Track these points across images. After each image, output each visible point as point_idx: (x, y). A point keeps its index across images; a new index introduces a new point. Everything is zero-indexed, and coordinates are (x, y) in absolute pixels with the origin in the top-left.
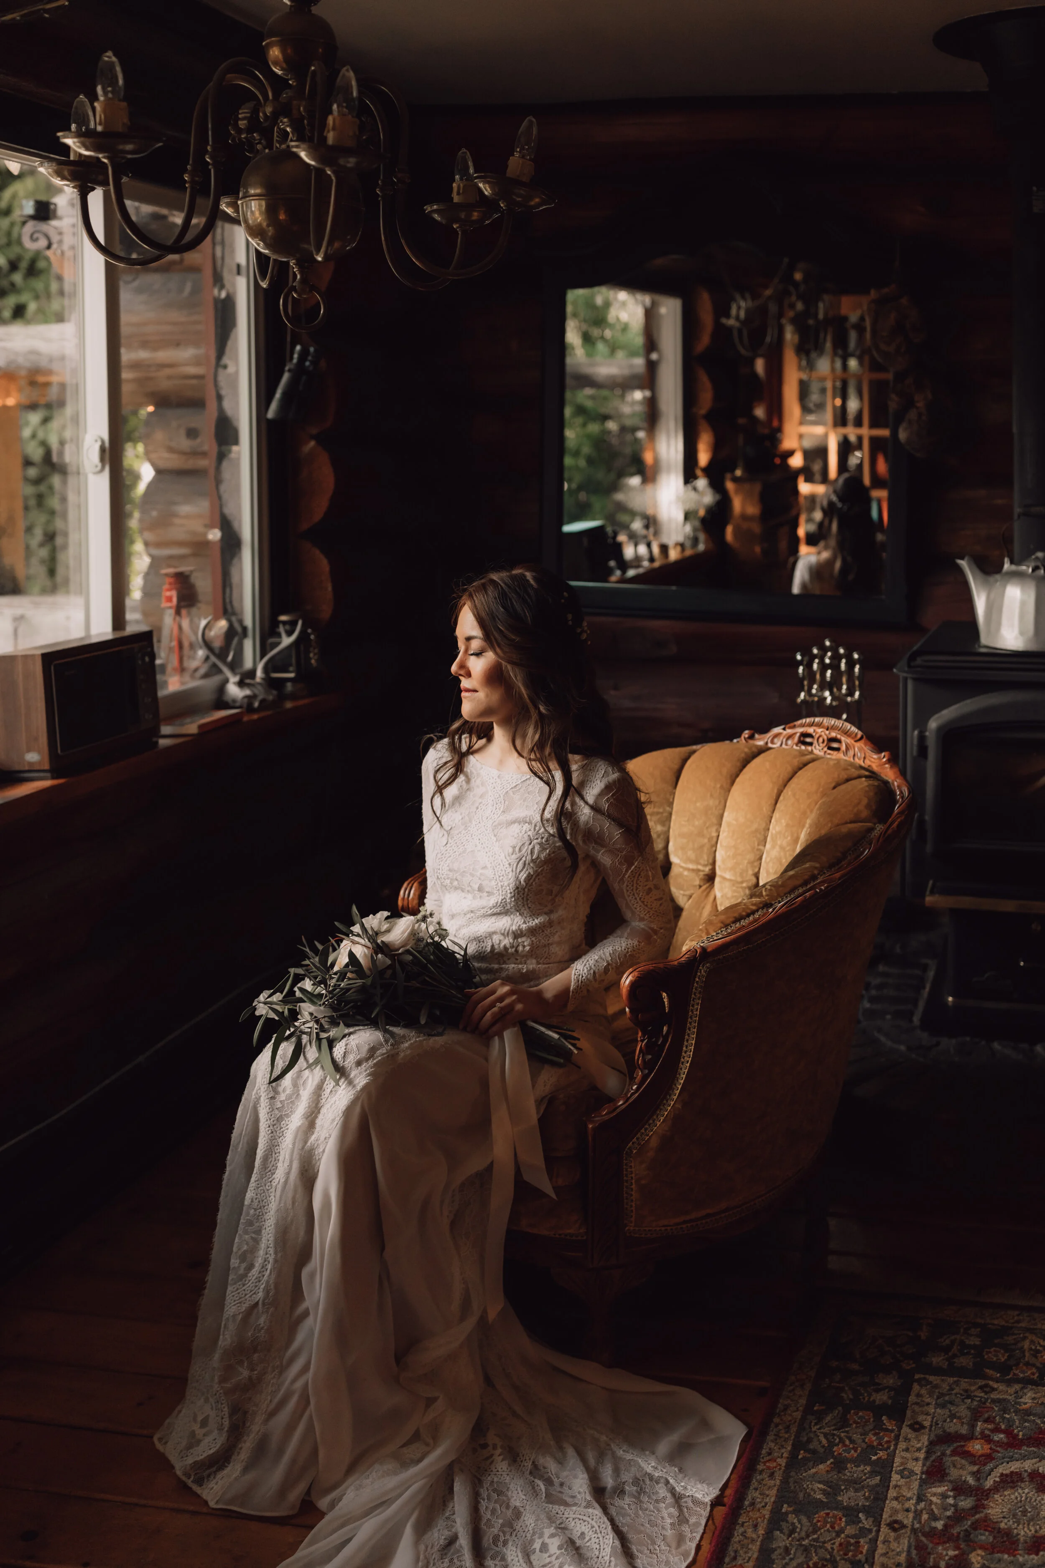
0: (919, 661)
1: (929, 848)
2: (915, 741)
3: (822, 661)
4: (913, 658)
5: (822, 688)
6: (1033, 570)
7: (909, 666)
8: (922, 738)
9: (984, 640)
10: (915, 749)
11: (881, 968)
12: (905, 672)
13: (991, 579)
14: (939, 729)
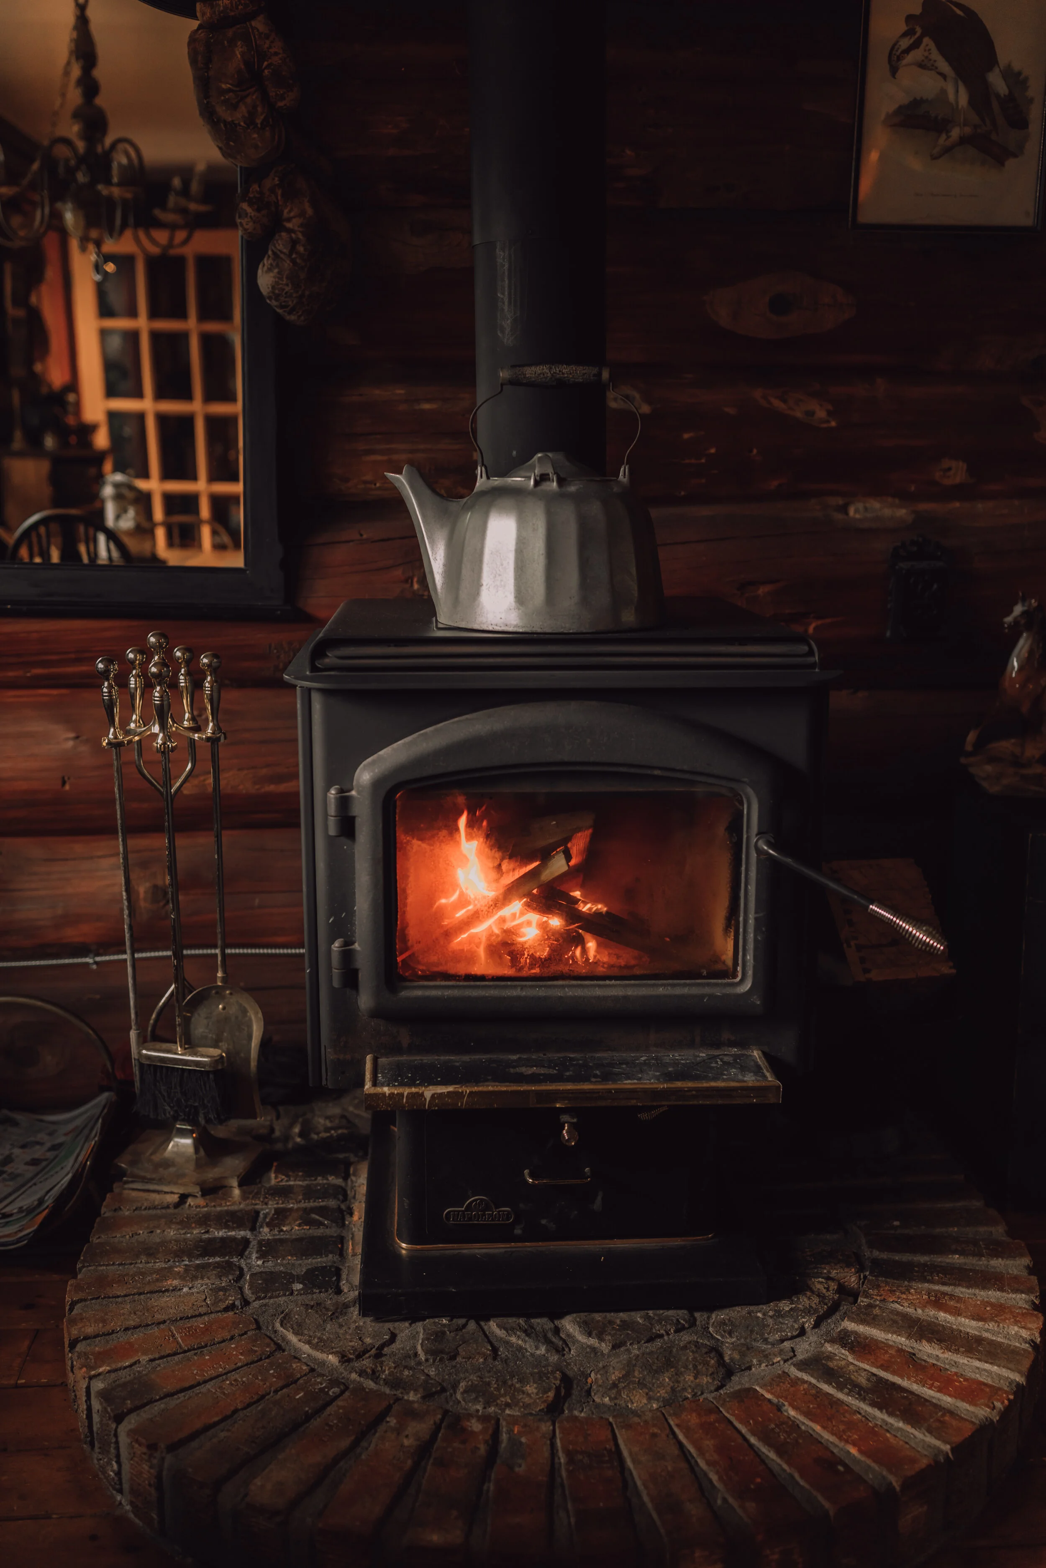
0: (331, 658)
1: (365, 1000)
2: (332, 810)
3: (144, 674)
4: (319, 651)
5: (145, 721)
6: (537, 483)
7: (314, 669)
8: (344, 802)
9: (444, 617)
10: (332, 821)
11: (274, 1179)
12: (306, 679)
13: (454, 506)
14: (377, 784)
